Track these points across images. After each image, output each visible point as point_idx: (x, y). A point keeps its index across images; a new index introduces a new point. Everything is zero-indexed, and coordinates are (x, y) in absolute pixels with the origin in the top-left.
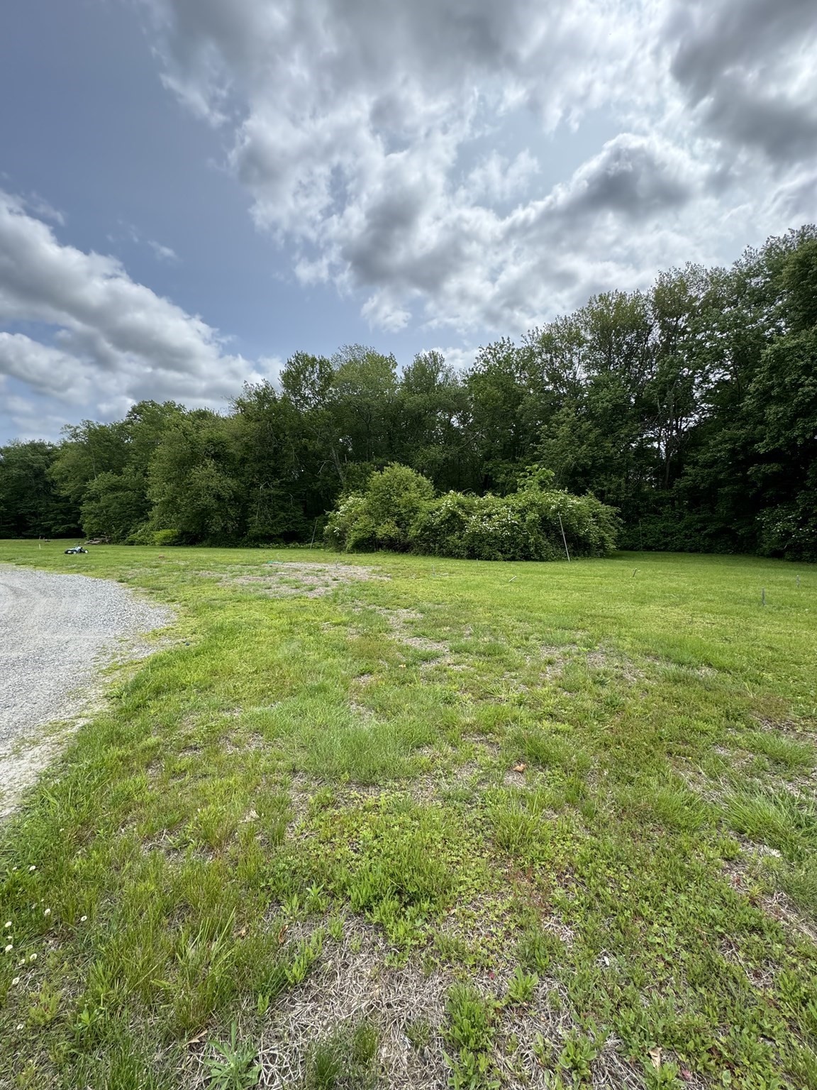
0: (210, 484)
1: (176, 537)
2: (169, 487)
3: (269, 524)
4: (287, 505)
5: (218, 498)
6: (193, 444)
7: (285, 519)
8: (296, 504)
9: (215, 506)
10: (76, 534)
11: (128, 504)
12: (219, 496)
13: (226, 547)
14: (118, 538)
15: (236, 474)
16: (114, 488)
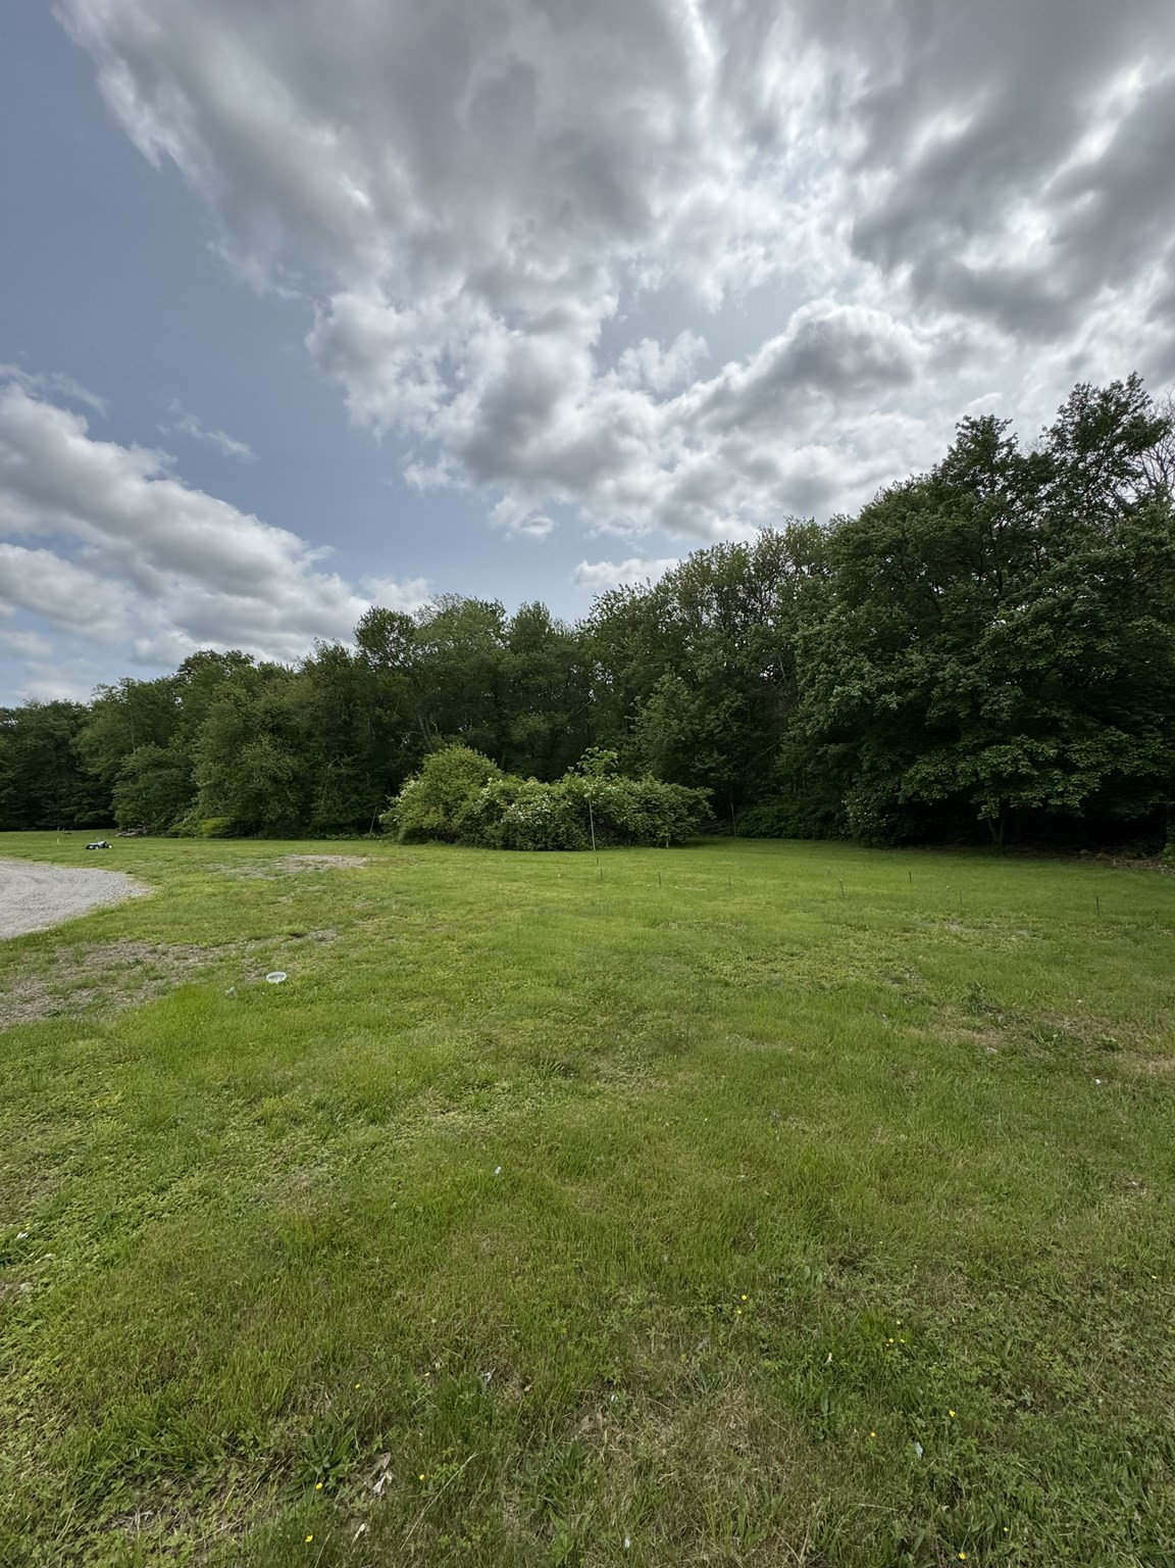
0: (264, 764)
1: (227, 827)
2: (216, 768)
3: (338, 811)
4: (361, 787)
5: (275, 780)
6: (248, 716)
7: (360, 804)
8: (373, 785)
9: (271, 790)
10: (106, 823)
11: (173, 784)
12: (275, 778)
13: (285, 839)
14: (159, 829)
15: (298, 749)
16: (158, 764)
